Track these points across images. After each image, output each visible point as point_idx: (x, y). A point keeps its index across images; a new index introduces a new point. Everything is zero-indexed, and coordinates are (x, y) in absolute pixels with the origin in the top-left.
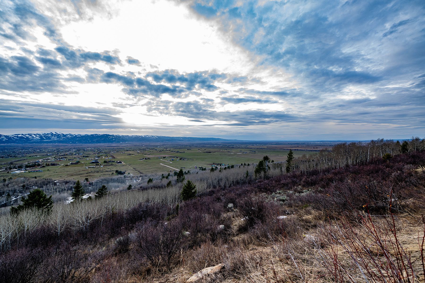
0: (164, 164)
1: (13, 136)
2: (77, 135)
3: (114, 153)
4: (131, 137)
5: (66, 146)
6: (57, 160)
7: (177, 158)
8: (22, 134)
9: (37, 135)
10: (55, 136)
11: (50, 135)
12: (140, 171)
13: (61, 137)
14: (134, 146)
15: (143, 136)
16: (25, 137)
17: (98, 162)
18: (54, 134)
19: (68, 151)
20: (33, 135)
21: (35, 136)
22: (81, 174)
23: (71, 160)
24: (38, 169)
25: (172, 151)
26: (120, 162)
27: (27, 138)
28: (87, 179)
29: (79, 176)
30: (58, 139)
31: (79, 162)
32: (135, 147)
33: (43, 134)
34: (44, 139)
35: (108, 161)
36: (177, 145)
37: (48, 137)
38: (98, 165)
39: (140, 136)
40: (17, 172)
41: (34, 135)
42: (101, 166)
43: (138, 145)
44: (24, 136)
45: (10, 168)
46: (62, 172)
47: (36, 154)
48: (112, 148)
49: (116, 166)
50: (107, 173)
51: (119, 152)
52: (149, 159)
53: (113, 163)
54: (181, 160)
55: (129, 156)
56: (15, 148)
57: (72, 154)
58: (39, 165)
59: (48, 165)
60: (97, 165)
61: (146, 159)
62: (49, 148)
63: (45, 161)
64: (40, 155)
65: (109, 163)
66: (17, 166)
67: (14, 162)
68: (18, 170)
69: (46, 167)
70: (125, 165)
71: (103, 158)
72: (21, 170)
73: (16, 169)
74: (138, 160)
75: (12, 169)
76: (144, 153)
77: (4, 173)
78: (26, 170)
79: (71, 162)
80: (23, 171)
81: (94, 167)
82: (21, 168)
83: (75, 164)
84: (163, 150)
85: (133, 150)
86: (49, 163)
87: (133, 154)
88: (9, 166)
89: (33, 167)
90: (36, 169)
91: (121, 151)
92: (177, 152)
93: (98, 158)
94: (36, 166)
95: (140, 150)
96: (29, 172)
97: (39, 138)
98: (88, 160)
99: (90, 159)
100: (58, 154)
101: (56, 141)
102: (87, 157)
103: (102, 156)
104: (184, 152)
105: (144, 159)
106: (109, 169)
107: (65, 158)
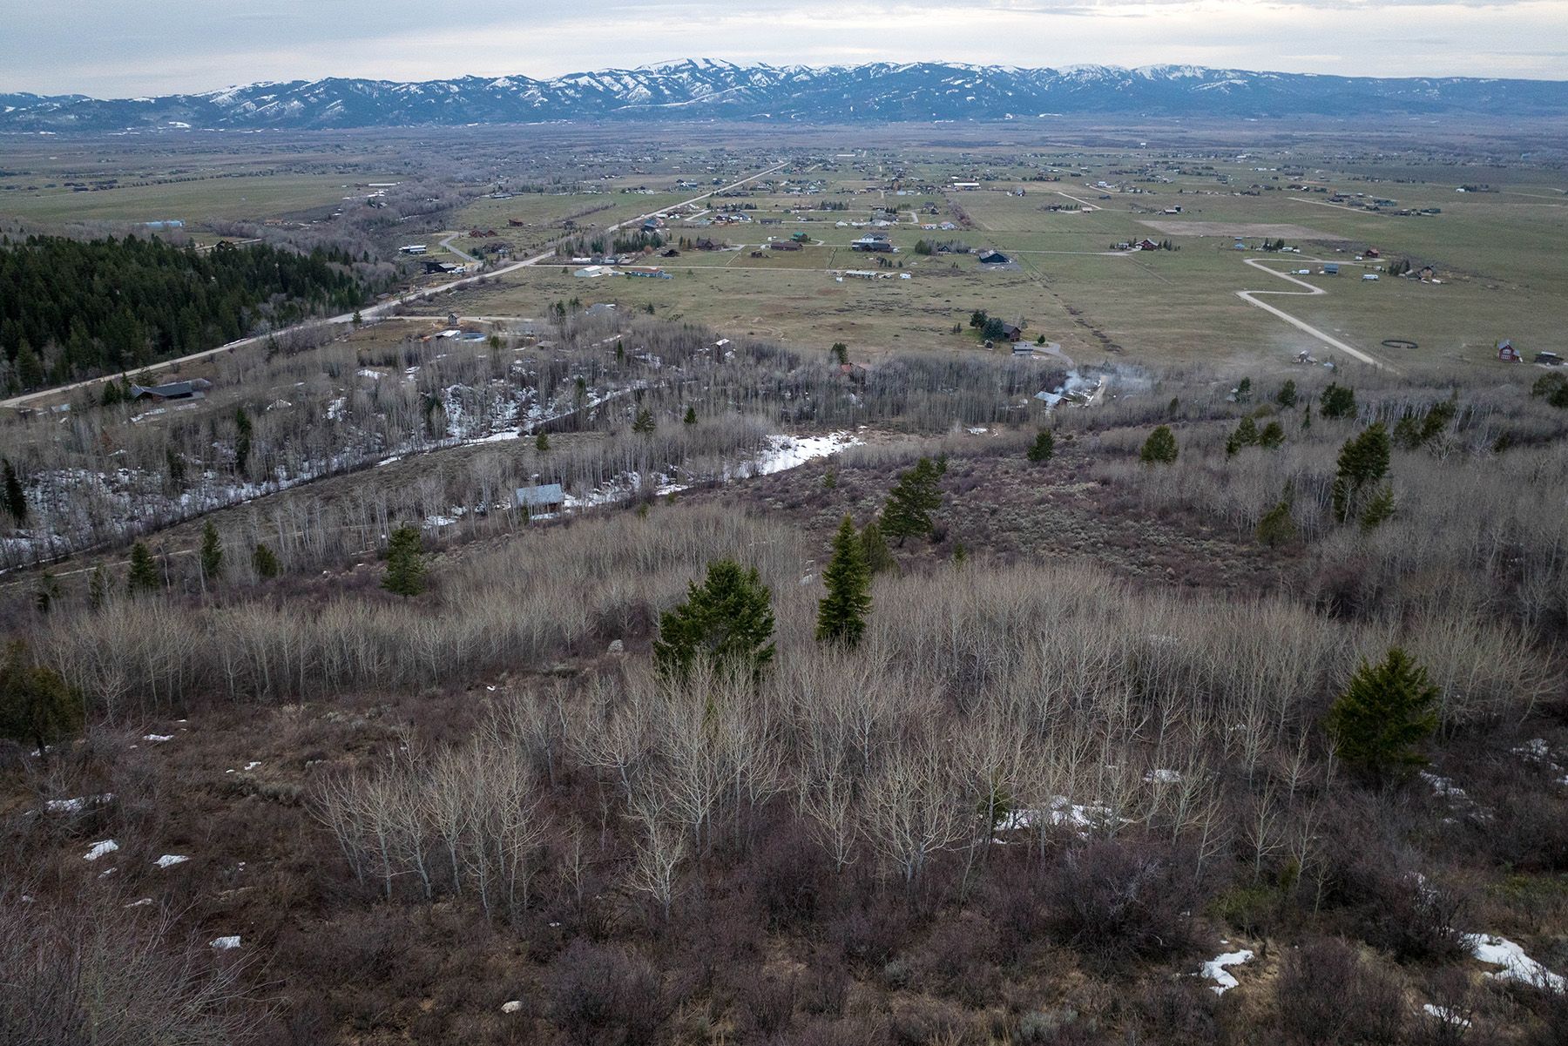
0: (1266, 300)
1: (561, 85)
3: (970, 189)
4: (1073, 83)
6: (719, 219)
7: (1369, 254)
12: (1109, 333)
13: (726, 85)
17: (887, 249)
19: (757, 167)
23: (774, 225)
24: (654, 262)
25: (1339, 199)
26: (997, 258)
28: (839, 349)
30: (717, 95)
31: (804, 239)
32: (1087, 151)
35: (934, 248)
37: (679, 84)
38: (890, 266)
39: (1125, 75)
40: (593, 272)
41: (631, 74)
42: (903, 276)
43: (1108, 137)
45: (571, 254)
46: (741, 292)
47: (640, 181)
49: (975, 278)
51: (997, 184)
52: (1168, 246)
53: (960, 259)
55: (1050, 216)
58: (657, 243)
59: (690, 247)
60: (885, 264)
61: (1148, 246)
63: (677, 223)
64: (657, 187)
65: (938, 258)
66: (588, 240)
67: (578, 216)
68: (593, 263)
69: (681, 253)
70: (1024, 282)
71: (913, 220)
72: (603, 264)
73: (588, 256)
74: (1103, 248)
75: (576, 257)
76: (1138, 203)
77: (553, 273)
78: (616, 263)
79: (770, 239)
80: (608, 267)
81: (869, 276)
82: (602, 252)
83: (788, 249)
84: (1269, 188)
85: (1072, 175)
86: (692, 235)
87: (1076, 208)
88: (565, 239)
89: (640, 254)
90: (647, 264)
91: (1004, 177)
92: (1376, 209)
93: (889, 223)
94: (649, 247)
95: (1120, 173)
96: (628, 276)
97: (645, 90)
98: (843, 227)
99: (850, 227)
100: (716, 183)
101: (708, 106)
102: (839, 207)
103: (906, 207)
104: (1437, 211)
105: (1134, 250)
106: (938, 296)
107: (748, 207)
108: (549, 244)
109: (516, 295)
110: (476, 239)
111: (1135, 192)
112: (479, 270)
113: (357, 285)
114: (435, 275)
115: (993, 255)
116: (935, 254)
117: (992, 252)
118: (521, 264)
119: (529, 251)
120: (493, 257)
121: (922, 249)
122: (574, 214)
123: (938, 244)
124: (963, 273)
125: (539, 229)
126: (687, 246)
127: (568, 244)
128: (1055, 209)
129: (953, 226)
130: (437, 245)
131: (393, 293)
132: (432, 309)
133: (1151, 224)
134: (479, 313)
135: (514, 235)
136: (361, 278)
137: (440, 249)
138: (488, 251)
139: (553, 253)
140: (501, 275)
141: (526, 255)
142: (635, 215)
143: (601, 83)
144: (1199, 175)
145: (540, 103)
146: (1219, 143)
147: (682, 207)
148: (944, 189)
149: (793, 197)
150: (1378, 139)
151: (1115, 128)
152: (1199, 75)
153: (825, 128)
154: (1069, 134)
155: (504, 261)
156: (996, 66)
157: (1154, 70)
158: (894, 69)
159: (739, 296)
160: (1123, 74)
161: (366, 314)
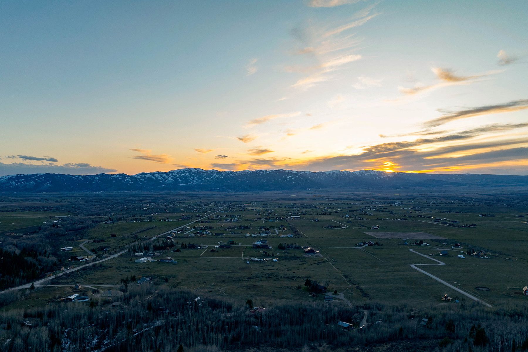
1: (139, 177)
2: (228, 173)
3: (297, 219)
4: (331, 177)
5: (211, 195)
6: (198, 233)
7: (457, 246)
8: (151, 174)
9: (170, 175)
10: (194, 177)
11: (187, 174)
13: (203, 178)
14: (338, 199)
15: (358, 174)
16: (155, 178)
17: (265, 247)
18: (193, 173)
19: (214, 209)
20: (165, 175)
21: (166, 177)
22: (237, 280)
23: (220, 236)
24: (170, 255)
25: (437, 221)
26: (312, 251)
27: (157, 179)
28: (250, 302)
29: (236, 285)
30: (199, 181)
31: (233, 243)
32: (339, 202)
33: (177, 173)
34: (179, 182)
35: (286, 247)
36: (447, 198)
37: (184, 177)
38: (268, 256)
40: (143, 261)
41: (166, 173)
42: (274, 260)
43: (346, 196)
44: (152, 177)
45: (135, 251)
46: (205, 269)
47: (167, 215)
48: (292, 202)
49: (304, 261)
50: (286, 283)
51: (307, 216)
52: (378, 244)
53: (298, 253)
55: (330, 231)
56: (141, 200)
57: (220, 218)
58: (172, 246)
60: (266, 255)
61: (370, 244)
62: (185, 201)
63: (180, 235)
64: (173, 218)
65: (288, 251)
66: (143, 244)
67: (140, 232)
68: (144, 256)
70: (324, 262)
71: (276, 233)
72: (148, 256)
73: (142, 252)
74: (353, 245)
75: (137, 252)
76: (362, 224)
77: (125, 261)
78: (154, 255)
79: (219, 243)
80: (150, 257)
81: (260, 261)
82: (148, 251)
83: (226, 247)
84: (410, 217)
85: (336, 212)
86: (186, 242)
87: (339, 227)
88: (133, 244)
89: (164, 251)
90: (168, 256)
91: (310, 213)
92: (452, 225)
93: (267, 235)
94: (168, 248)
96: (158, 262)
97: (172, 179)
98: (248, 236)
99: (251, 236)
100: (198, 216)
101: (195, 185)
102: (246, 227)
103: (273, 227)
104: (475, 225)
105: (365, 246)
106: (289, 270)
107: (210, 227)
108: (126, 246)
109: (108, 272)
110: (95, 244)
111: (360, 219)
112: (93, 260)
113: (37, 268)
114: (74, 262)
115: (310, 250)
116: (287, 249)
117: (309, 249)
118: (113, 256)
119: (117, 250)
120: (101, 253)
121: (281, 247)
122: (138, 231)
123: (288, 245)
124: (299, 258)
125: (124, 238)
126: (184, 247)
127: (134, 246)
128: (331, 227)
129: (292, 236)
130: (78, 246)
131: (52, 271)
132: (68, 281)
133: (369, 233)
134: (90, 282)
135: (112, 242)
136: (40, 265)
137: (79, 248)
138: (99, 251)
139: (127, 251)
140: (102, 262)
141: (115, 252)
142: (164, 231)
143: (155, 177)
144: (383, 211)
145: (130, 183)
146: (388, 198)
147: (184, 228)
148: (287, 219)
149: (228, 222)
150: (445, 196)
151: (348, 193)
152: (376, 174)
153: (240, 193)
154: (331, 195)
155: (104, 255)
156: (303, 171)
157: (360, 172)
158: (266, 172)
159: (205, 272)
160: (349, 174)
161: (38, 284)
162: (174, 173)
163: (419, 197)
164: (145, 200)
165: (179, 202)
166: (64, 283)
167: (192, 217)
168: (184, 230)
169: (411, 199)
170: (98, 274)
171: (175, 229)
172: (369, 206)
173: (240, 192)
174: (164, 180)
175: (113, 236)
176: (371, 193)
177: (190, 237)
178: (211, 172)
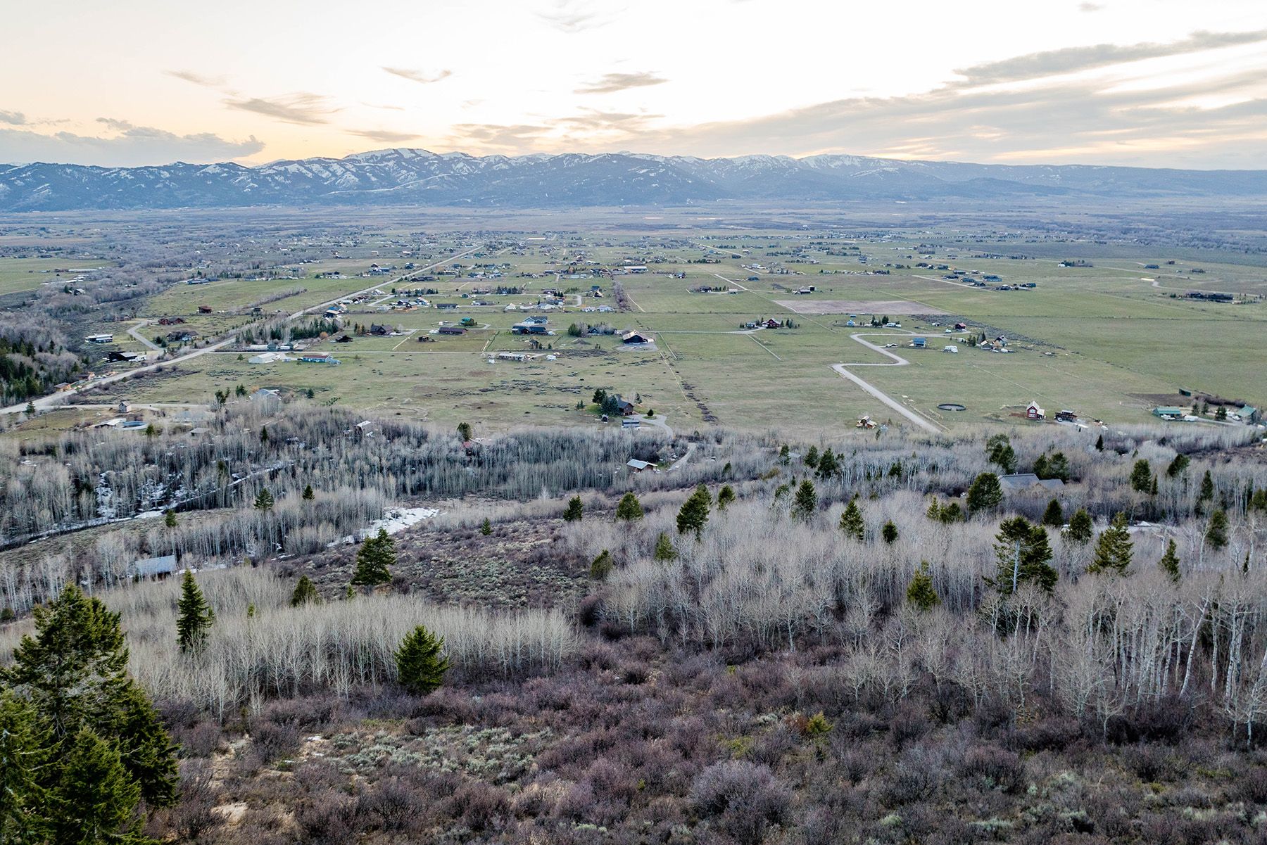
0: (855, 371)
1: (271, 171)
2: (492, 160)
3: (637, 272)
4: (747, 171)
5: (450, 217)
6: (400, 303)
7: (958, 327)
8: (300, 163)
9: (349, 166)
10: (409, 170)
11: (391, 164)
12: (712, 405)
13: (430, 173)
14: (754, 226)
16: (310, 175)
17: (543, 331)
18: (405, 160)
19: (451, 251)
20: (335, 167)
21: (339, 171)
22: (460, 394)
23: (447, 310)
24: (327, 349)
25: (954, 276)
26: (637, 339)
27: (316, 176)
28: (464, 428)
29: (452, 402)
30: (422, 181)
31: (470, 323)
32: (754, 233)
33: (367, 161)
34: (372, 186)
35: (585, 331)
36: (1011, 224)
37: (385, 172)
38: (540, 348)
40: (266, 359)
41: (339, 162)
42: (550, 356)
43: (776, 219)
44: (305, 171)
45: (250, 340)
46: (397, 375)
47: (337, 265)
48: (642, 234)
49: (612, 358)
50: (561, 399)
51: (664, 267)
52: (789, 325)
53: (606, 344)
54: (970, 351)
55: (702, 297)
56: (277, 229)
57: (459, 271)
58: (334, 329)
59: (362, 332)
60: (537, 347)
61: (772, 325)
62: (386, 232)
63: (358, 309)
64: (349, 272)
65: (585, 340)
66: (269, 326)
67: (268, 302)
68: (270, 349)
69: (355, 339)
70: (655, 360)
71: (576, 304)
72: (279, 350)
73: (265, 342)
74: (733, 327)
75: (254, 344)
76: (781, 284)
77: (229, 362)
78: (292, 349)
79: (441, 323)
80: (282, 353)
81: (519, 358)
82: (279, 338)
83: (454, 333)
84: (899, 267)
85: (734, 257)
86: (367, 322)
87: (725, 289)
88: (247, 327)
89: (315, 340)
90: (321, 350)
91: (672, 260)
92: (983, 284)
93: (553, 307)
94: (325, 334)
95: (776, 254)
96: (299, 362)
97: (353, 177)
98: (511, 310)
99: (518, 310)
100: (408, 268)
101: (413, 191)
102: (513, 291)
103: (575, 290)
104: (1034, 285)
105: (760, 328)
106: (575, 375)
107: (430, 292)
108: (231, 331)
109: (190, 382)
110: (163, 327)
111: (782, 273)
112: (159, 359)
113: (37, 376)
114: (117, 363)
115: (634, 337)
116: (584, 336)
117: (632, 334)
118: (201, 352)
119: (211, 339)
120: (175, 345)
121: (574, 333)
122: (264, 300)
123: (589, 327)
125: (229, 315)
127: (249, 332)
128: (706, 290)
129: (610, 309)
130: (125, 333)
131: (70, 380)
132: (106, 398)
133: (784, 303)
134: (151, 399)
135: (201, 324)
136: (42, 369)
137: (127, 336)
138: (172, 340)
139: (234, 340)
140: (179, 363)
141: (207, 342)
142: (322, 300)
143: (311, 171)
144: (845, 254)
145: (250, 188)
146: (871, 225)
147: (368, 293)
148: (616, 272)
149: (475, 281)
150: (1008, 219)
151: (782, 211)
152: (857, 163)
153: (522, 212)
154: (742, 217)
155: (184, 349)
156: (678, 157)
157: (817, 160)
158: (585, 159)
159: (396, 379)
160: (792, 164)
161: (41, 404)
162: (359, 162)
163: (947, 220)
164: (287, 229)
165: (369, 233)
166: (98, 402)
167: (394, 268)
168: (367, 298)
169: (926, 225)
170: (169, 385)
171: (350, 296)
172: (820, 243)
173: (522, 208)
174: (333, 179)
175: (205, 311)
176: (837, 211)
177: (379, 312)
178: (451, 159)
